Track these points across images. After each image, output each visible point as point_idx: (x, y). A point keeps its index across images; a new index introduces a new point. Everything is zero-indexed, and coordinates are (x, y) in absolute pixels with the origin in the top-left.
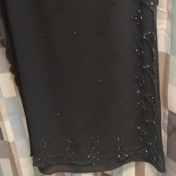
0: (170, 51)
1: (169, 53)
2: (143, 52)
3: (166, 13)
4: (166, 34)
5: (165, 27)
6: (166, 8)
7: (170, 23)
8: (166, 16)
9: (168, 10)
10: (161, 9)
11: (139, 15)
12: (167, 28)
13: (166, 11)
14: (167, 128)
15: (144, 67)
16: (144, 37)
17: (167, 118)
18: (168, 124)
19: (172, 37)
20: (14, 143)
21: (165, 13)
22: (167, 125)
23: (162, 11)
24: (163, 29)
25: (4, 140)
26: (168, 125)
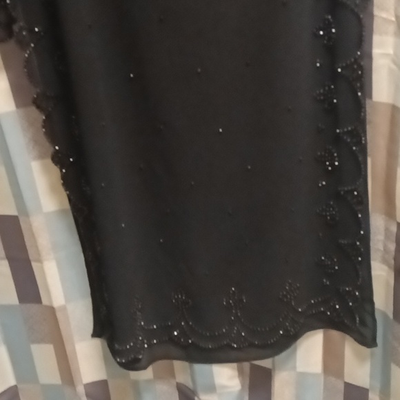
2: (335, 101)
3: (393, 21)
4: (393, 67)
5: (391, 51)
6: (392, 12)
8: (392, 28)
10: (384, 15)
11: (327, 26)
12: (394, 53)
13: (393, 19)
14: (395, 259)
15: (338, 131)
16: (339, 70)
17: (394, 240)
20: (64, 308)
21: (390, 21)
22: (393, 253)
23: (385, 20)
24: (386, 55)
26: (395, 254)
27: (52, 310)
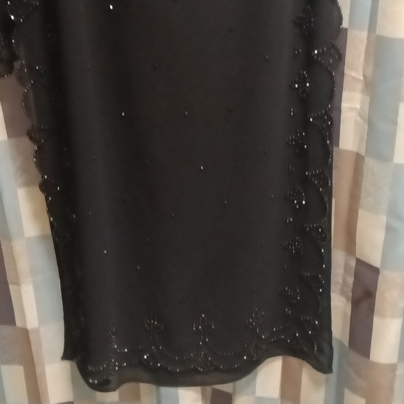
0: (366, 149)
1: (363, 152)
2: (305, 146)
3: (361, 80)
4: (359, 119)
5: (358, 107)
6: (361, 72)
7: (368, 99)
8: (360, 86)
9: (365, 76)
10: (353, 74)
11: (302, 81)
12: (361, 108)
14: (353, 292)
15: (307, 173)
16: (311, 120)
17: (353, 274)
18: (355, 284)
19: (370, 124)
20: (37, 331)
21: (358, 80)
23: (353, 78)
24: (353, 109)
25: (15, 324)
26: (353, 286)
27: (25, 332)
